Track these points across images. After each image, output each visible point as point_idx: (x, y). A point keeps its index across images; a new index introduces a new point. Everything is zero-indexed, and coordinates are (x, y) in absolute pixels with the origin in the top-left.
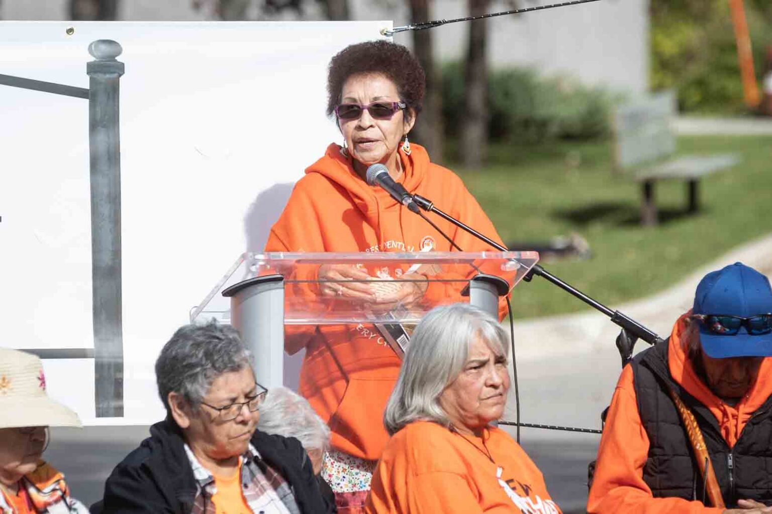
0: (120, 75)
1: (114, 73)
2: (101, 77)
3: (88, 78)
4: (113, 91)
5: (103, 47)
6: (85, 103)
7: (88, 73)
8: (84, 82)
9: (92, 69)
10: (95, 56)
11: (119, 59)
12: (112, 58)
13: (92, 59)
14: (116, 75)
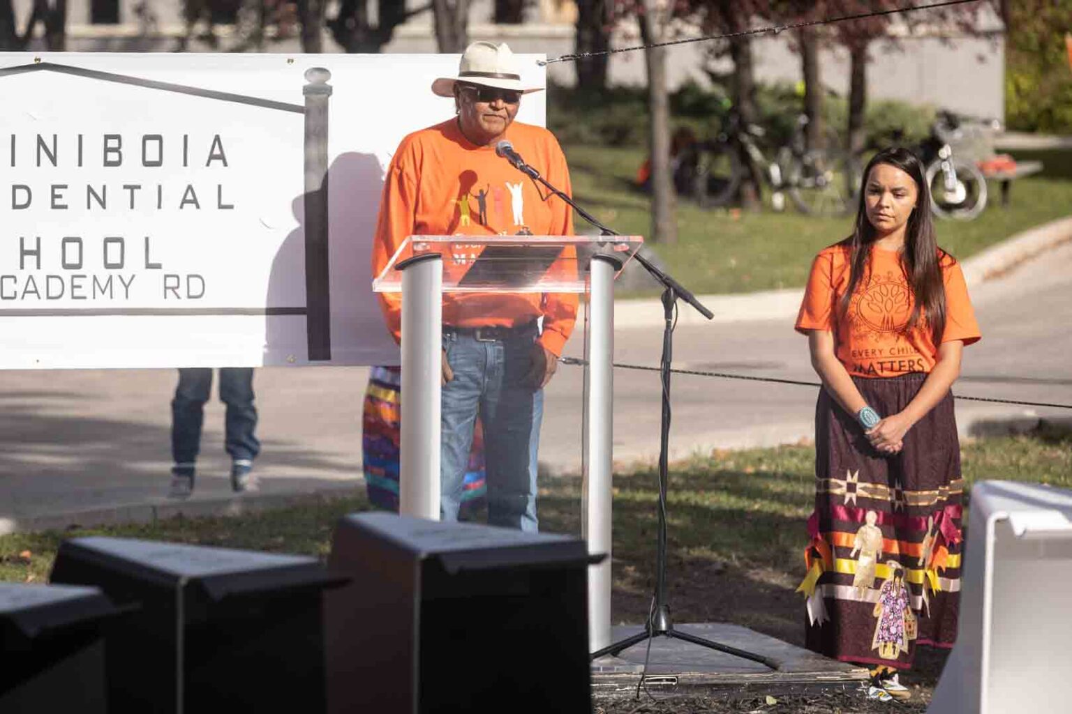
0: (329, 96)
1: (324, 93)
2: (314, 97)
3: (303, 98)
4: (324, 110)
5: (317, 73)
6: (302, 116)
7: (304, 93)
8: (301, 101)
9: (307, 91)
10: (310, 81)
11: (328, 83)
12: (323, 82)
13: (307, 83)
14: (325, 96)
